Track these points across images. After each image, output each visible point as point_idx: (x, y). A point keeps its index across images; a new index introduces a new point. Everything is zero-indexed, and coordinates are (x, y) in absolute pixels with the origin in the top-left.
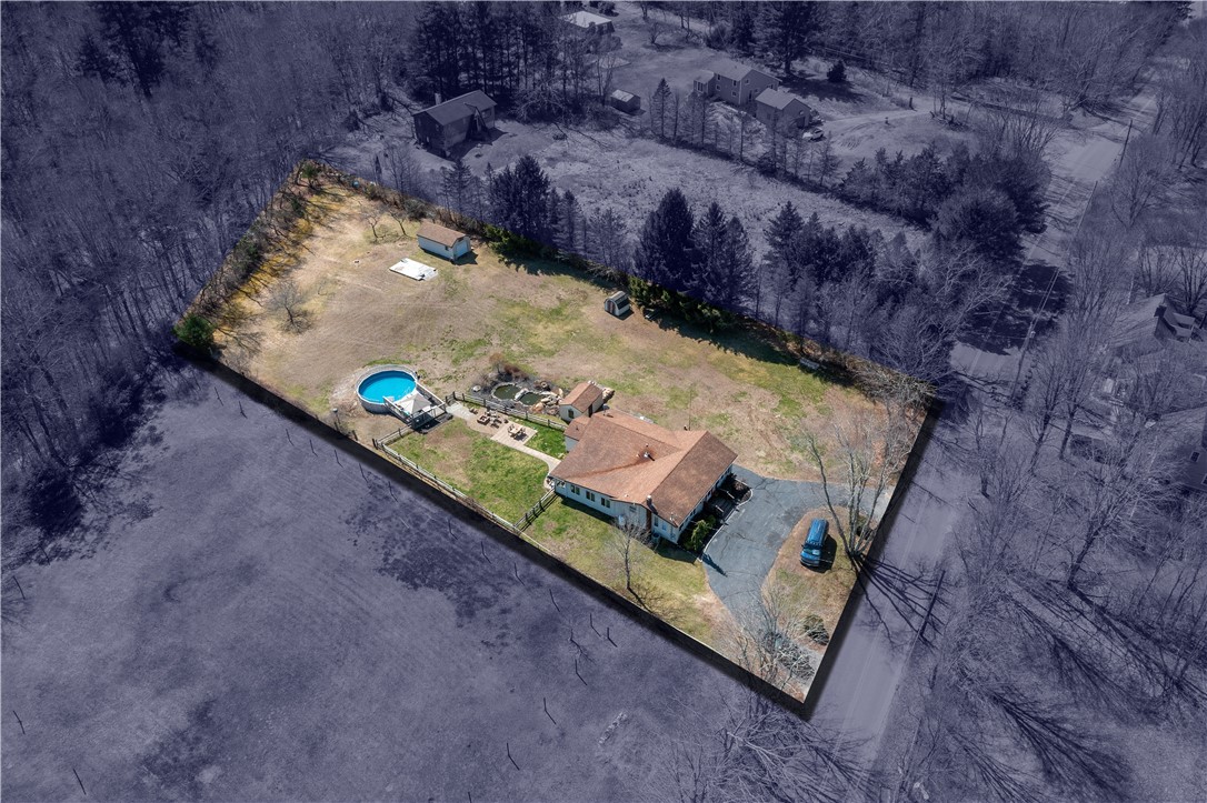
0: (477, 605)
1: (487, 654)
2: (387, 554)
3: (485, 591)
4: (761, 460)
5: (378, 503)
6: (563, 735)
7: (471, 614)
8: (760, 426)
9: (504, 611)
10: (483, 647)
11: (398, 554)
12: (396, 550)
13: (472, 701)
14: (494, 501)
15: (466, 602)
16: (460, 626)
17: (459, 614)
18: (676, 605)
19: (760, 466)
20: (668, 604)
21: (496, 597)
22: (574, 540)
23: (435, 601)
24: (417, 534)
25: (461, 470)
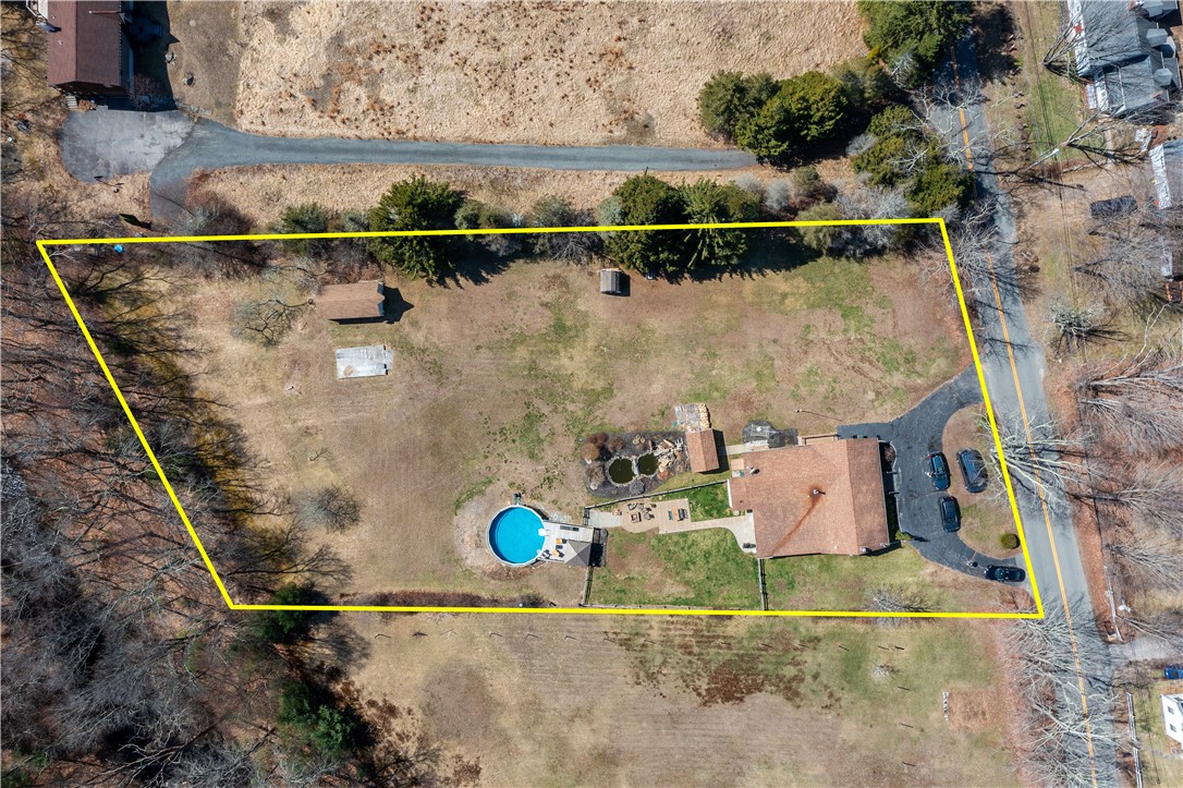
0: (794, 684)
1: (834, 713)
2: (695, 690)
3: (790, 671)
4: (876, 404)
5: (642, 654)
6: (922, 730)
7: (797, 694)
8: (850, 362)
9: (815, 677)
10: (827, 711)
11: (703, 684)
12: (698, 683)
13: (853, 748)
14: (722, 592)
15: (786, 688)
16: (799, 707)
17: (789, 699)
18: (914, 589)
19: (880, 411)
20: (909, 593)
21: (800, 670)
22: (808, 585)
23: (764, 701)
24: (698, 659)
25: (669, 581)
